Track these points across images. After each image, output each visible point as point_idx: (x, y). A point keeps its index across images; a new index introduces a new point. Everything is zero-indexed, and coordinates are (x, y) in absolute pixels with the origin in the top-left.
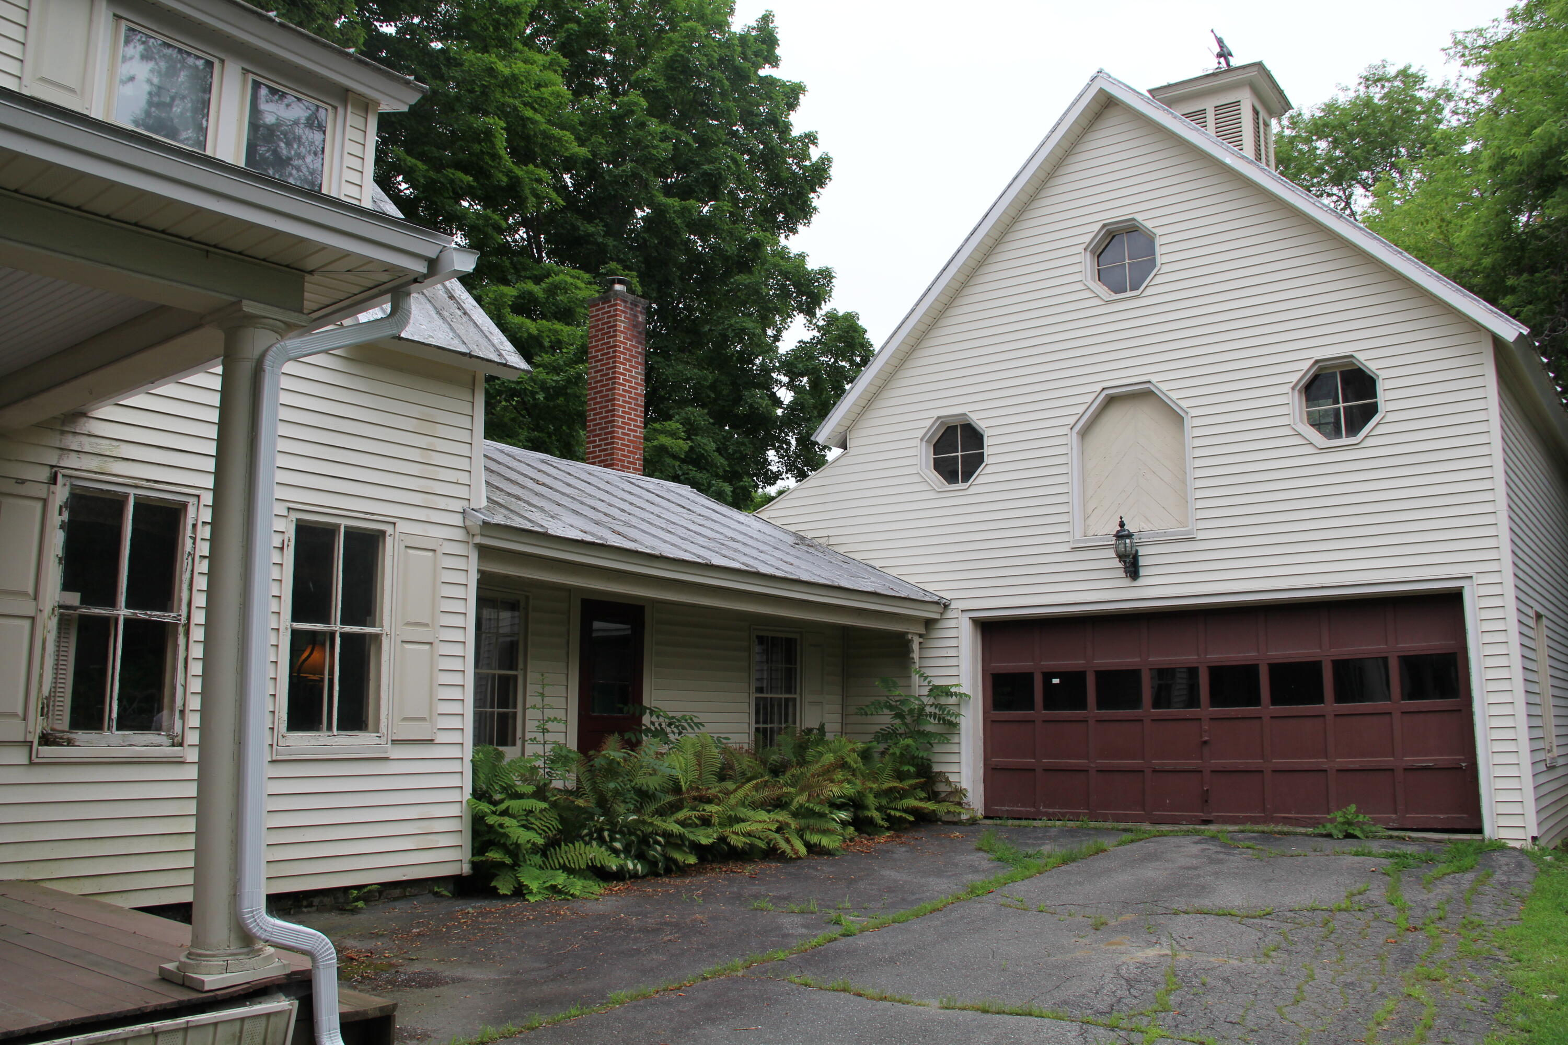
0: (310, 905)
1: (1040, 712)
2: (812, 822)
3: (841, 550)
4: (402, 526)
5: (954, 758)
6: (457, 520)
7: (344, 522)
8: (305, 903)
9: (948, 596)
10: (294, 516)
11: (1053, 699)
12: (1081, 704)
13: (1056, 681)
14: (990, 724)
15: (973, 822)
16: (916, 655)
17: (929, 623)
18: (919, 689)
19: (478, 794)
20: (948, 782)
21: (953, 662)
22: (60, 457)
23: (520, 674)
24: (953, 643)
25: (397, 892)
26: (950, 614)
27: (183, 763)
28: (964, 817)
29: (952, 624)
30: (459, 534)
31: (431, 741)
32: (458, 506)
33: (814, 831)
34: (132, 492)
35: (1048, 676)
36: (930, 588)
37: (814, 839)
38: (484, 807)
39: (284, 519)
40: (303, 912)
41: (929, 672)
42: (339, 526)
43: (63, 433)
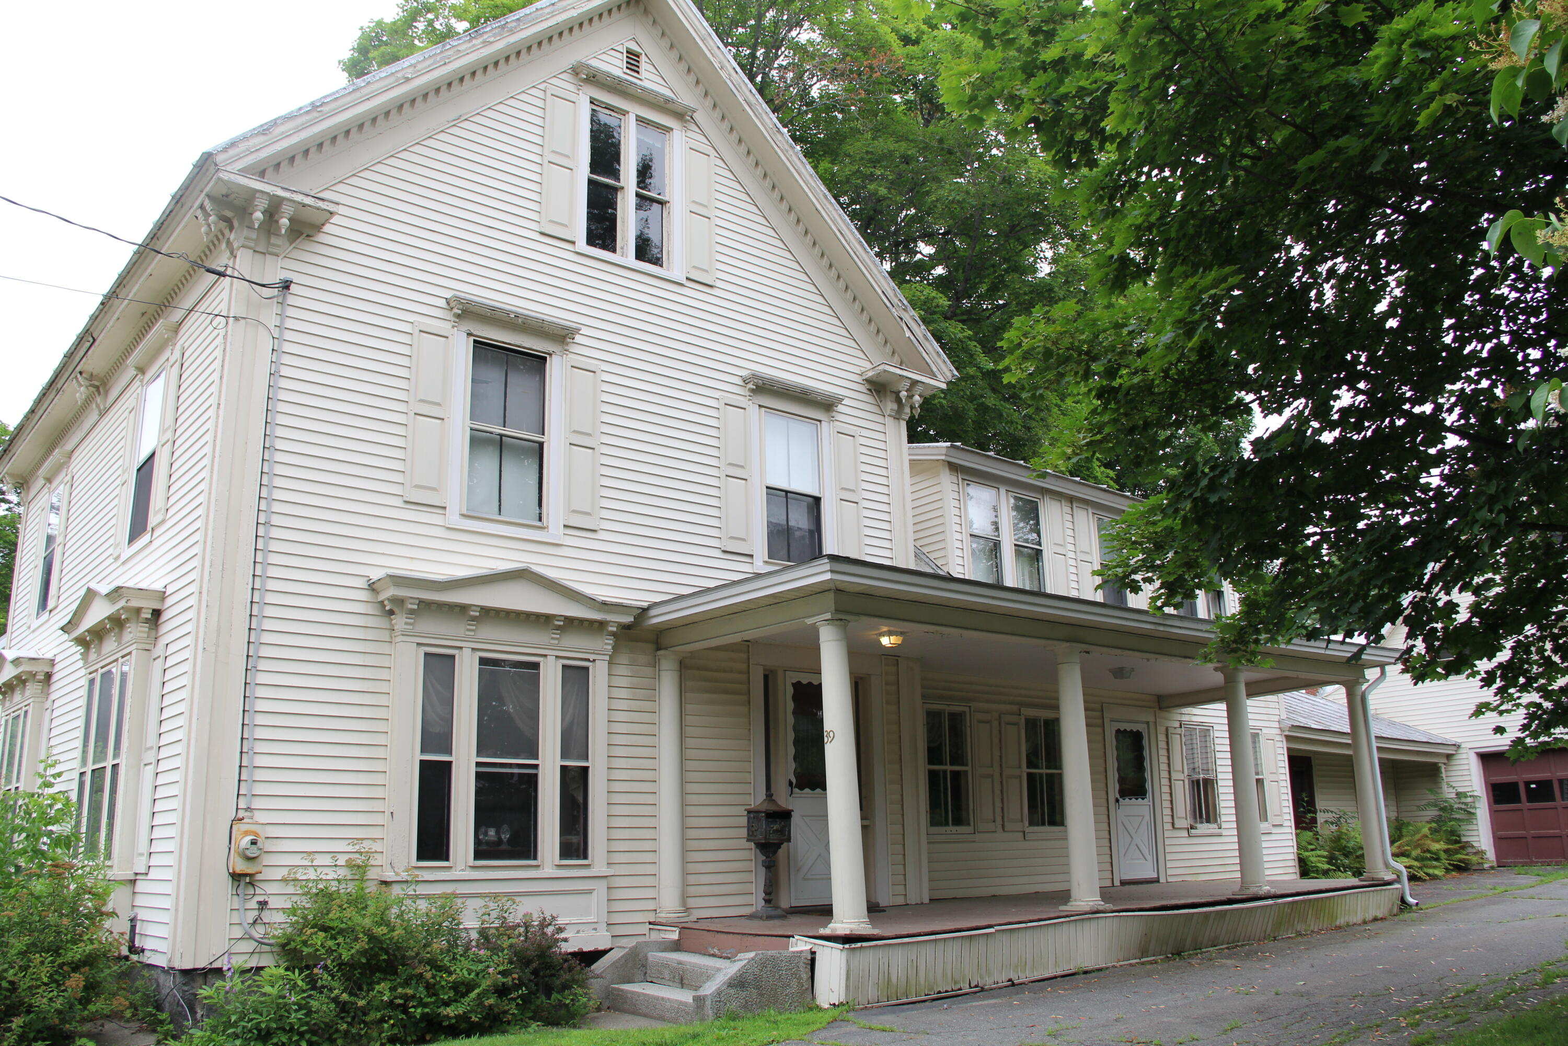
1: (1525, 804)
2: (1426, 863)
3: (1386, 716)
4: (1264, 731)
5: (1475, 833)
6: (1277, 725)
9: (1459, 740)
11: (1533, 796)
12: (1551, 798)
13: (1533, 786)
14: (1493, 813)
15: (1492, 868)
16: (1444, 775)
17: (1449, 757)
18: (1449, 794)
19: (1298, 848)
20: (1473, 847)
21: (1467, 778)
22: (1181, 717)
24: (1466, 767)
26: (1461, 751)
28: (1486, 866)
29: (1464, 756)
30: (1278, 731)
31: (1282, 825)
32: (1276, 718)
33: (1427, 867)
34: (1198, 727)
35: (1527, 784)
36: (1447, 736)
37: (1431, 871)
38: (1302, 852)
41: (1454, 784)
43: (1182, 707)
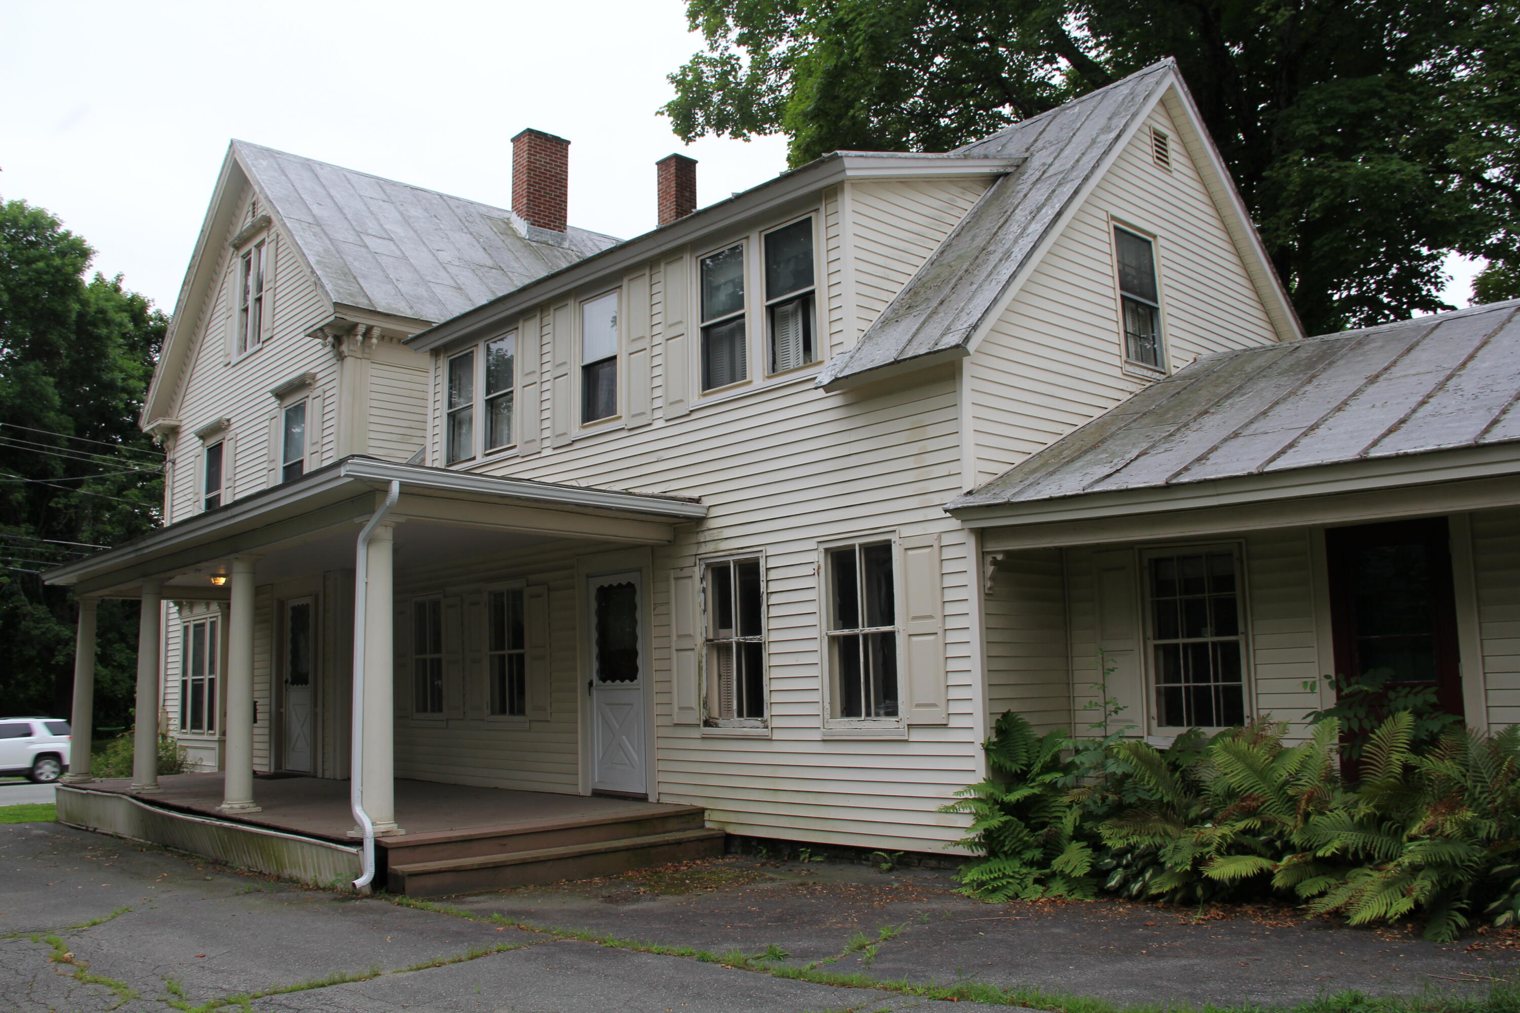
0: (867, 859)
4: (903, 532)
6: (942, 512)
7: (857, 542)
8: (863, 857)
10: (822, 547)
22: (698, 549)
23: (1241, 638)
25: (933, 863)
27: (771, 740)
30: (953, 524)
31: (945, 726)
32: (953, 496)
34: (731, 559)
39: (816, 552)
40: (862, 864)
42: (854, 545)
43: (698, 533)
